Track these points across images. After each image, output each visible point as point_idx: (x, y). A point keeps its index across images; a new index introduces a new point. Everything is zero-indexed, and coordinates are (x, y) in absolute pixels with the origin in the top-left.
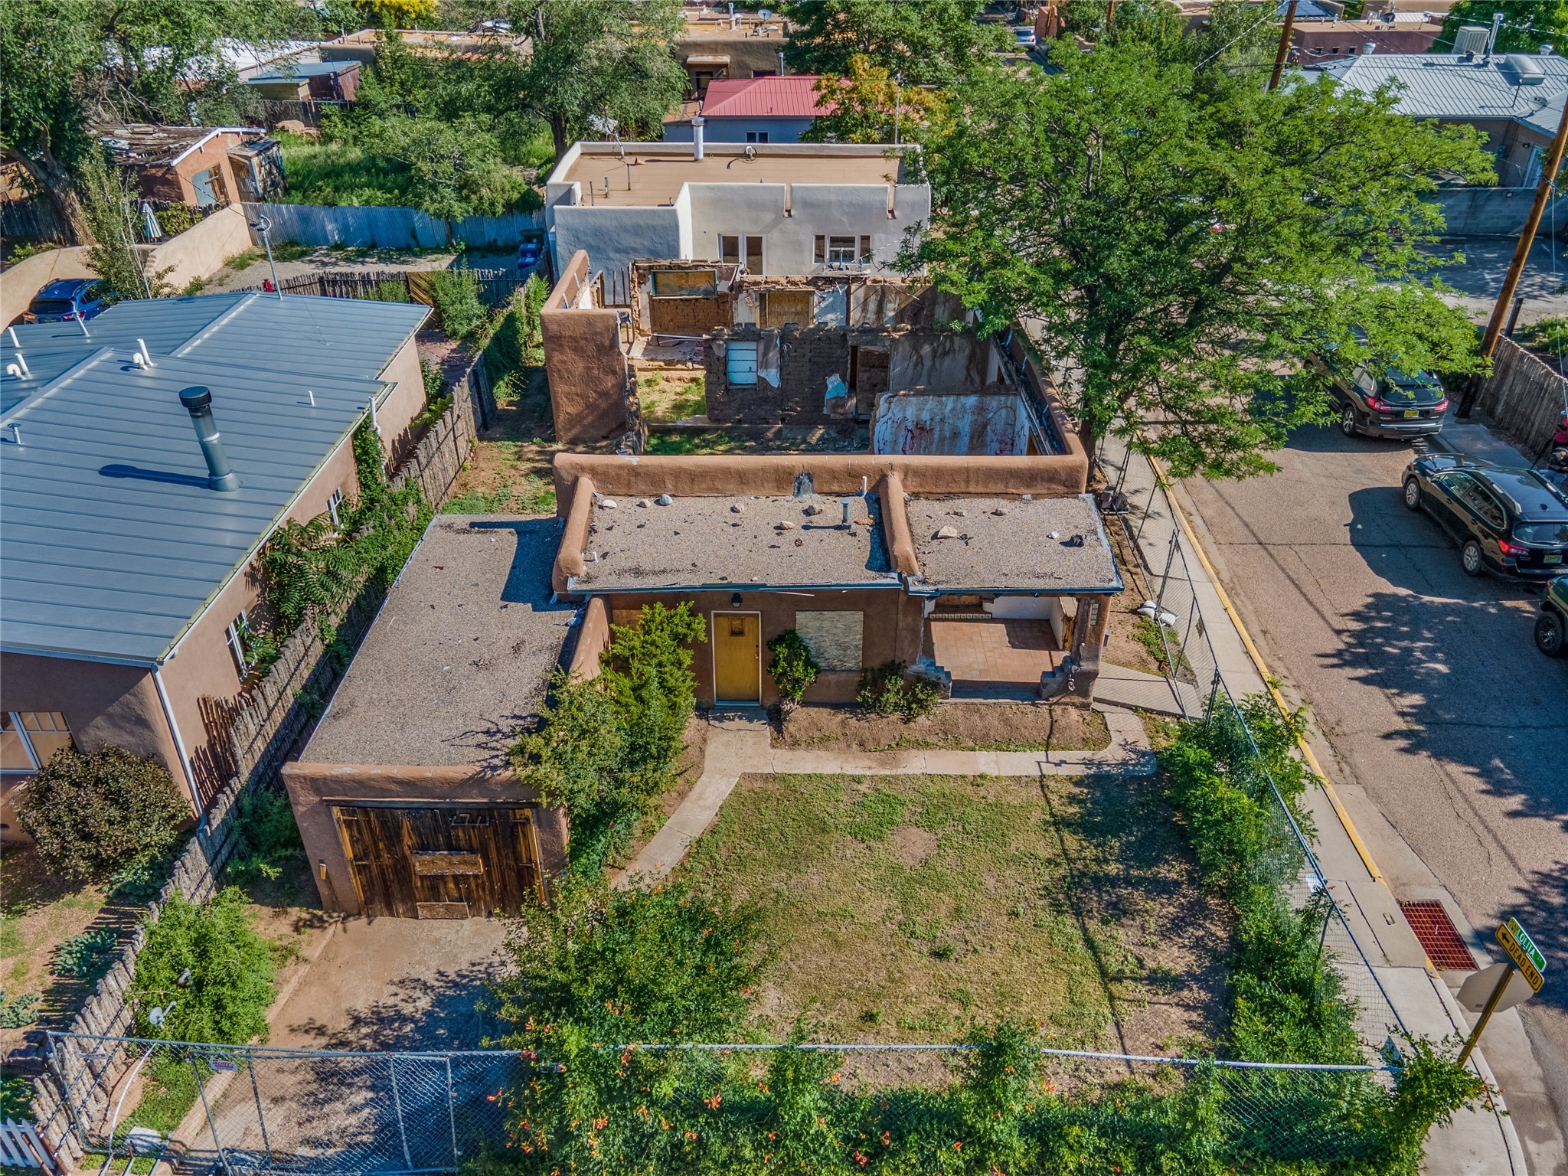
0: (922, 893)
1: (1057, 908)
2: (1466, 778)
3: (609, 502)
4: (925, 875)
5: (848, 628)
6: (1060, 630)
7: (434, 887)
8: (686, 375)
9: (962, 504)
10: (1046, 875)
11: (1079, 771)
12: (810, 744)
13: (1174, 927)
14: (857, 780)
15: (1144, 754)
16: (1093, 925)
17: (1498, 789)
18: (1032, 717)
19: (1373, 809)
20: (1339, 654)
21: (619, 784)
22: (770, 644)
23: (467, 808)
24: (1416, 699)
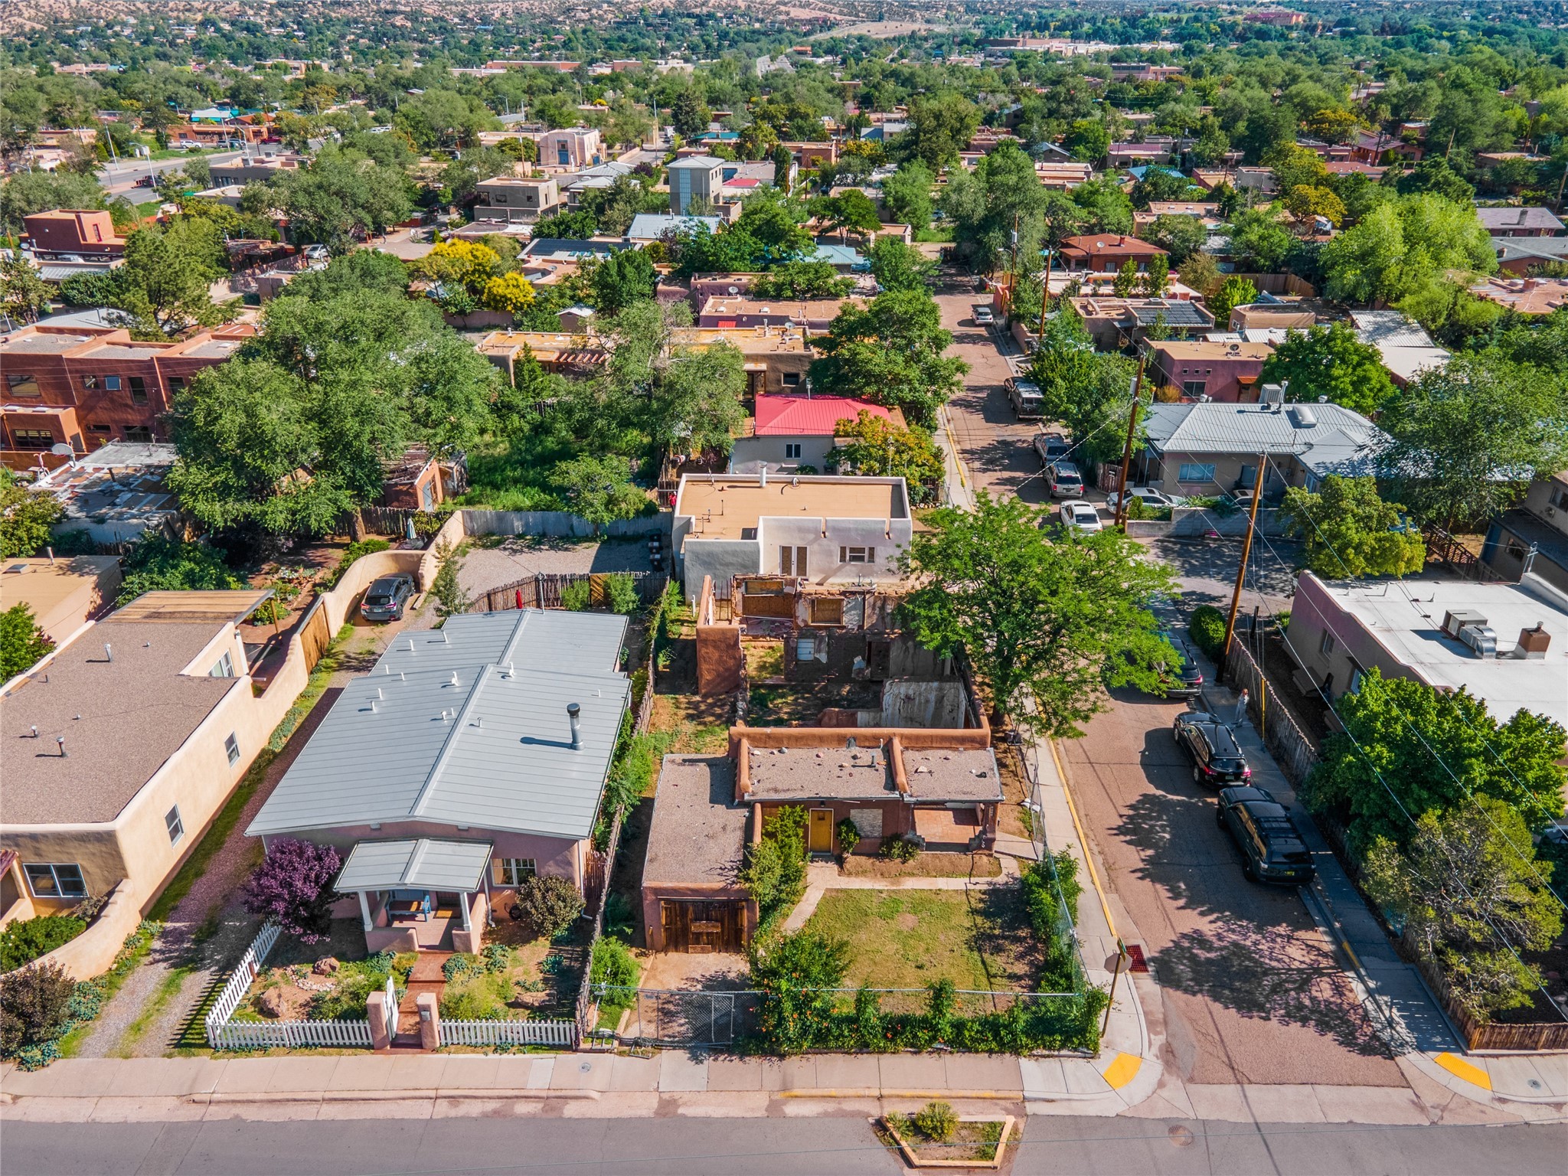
0: (912, 942)
1: (971, 949)
2: (1162, 890)
3: (756, 752)
4: (913, 934)
5: (875, 818)
6: (980, 815)
7: (697, 938)
8: (766, 644)
9: (929, 753)
10: (967, 935)
11: (985, 887)
12: (857, 874)
13: (1020, 957)
14: (881, 892)
15: (1016, 879)
16: (986, 956)
17: (1176, 896)
18: (965, 860)
19: (1121, 905)
20: (1119, 828)
21: (781, 891)
22: (838, 825)
23: (719, 902)
24: (1150, 852)
